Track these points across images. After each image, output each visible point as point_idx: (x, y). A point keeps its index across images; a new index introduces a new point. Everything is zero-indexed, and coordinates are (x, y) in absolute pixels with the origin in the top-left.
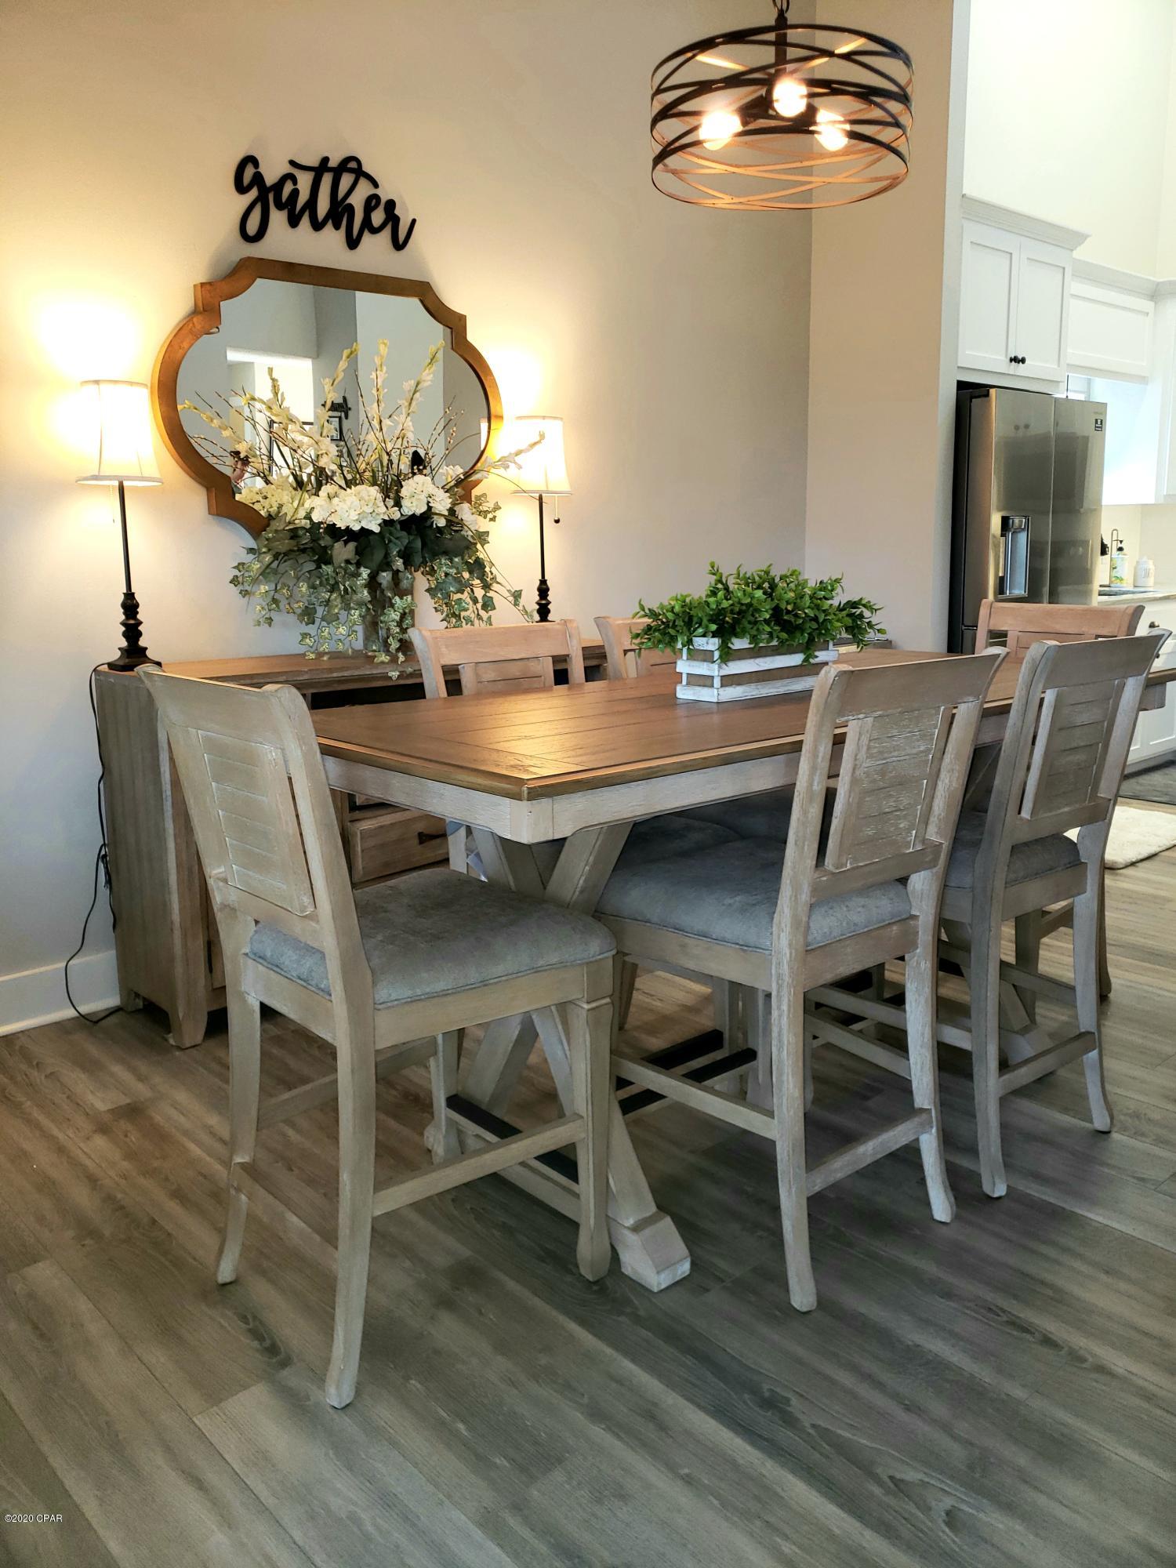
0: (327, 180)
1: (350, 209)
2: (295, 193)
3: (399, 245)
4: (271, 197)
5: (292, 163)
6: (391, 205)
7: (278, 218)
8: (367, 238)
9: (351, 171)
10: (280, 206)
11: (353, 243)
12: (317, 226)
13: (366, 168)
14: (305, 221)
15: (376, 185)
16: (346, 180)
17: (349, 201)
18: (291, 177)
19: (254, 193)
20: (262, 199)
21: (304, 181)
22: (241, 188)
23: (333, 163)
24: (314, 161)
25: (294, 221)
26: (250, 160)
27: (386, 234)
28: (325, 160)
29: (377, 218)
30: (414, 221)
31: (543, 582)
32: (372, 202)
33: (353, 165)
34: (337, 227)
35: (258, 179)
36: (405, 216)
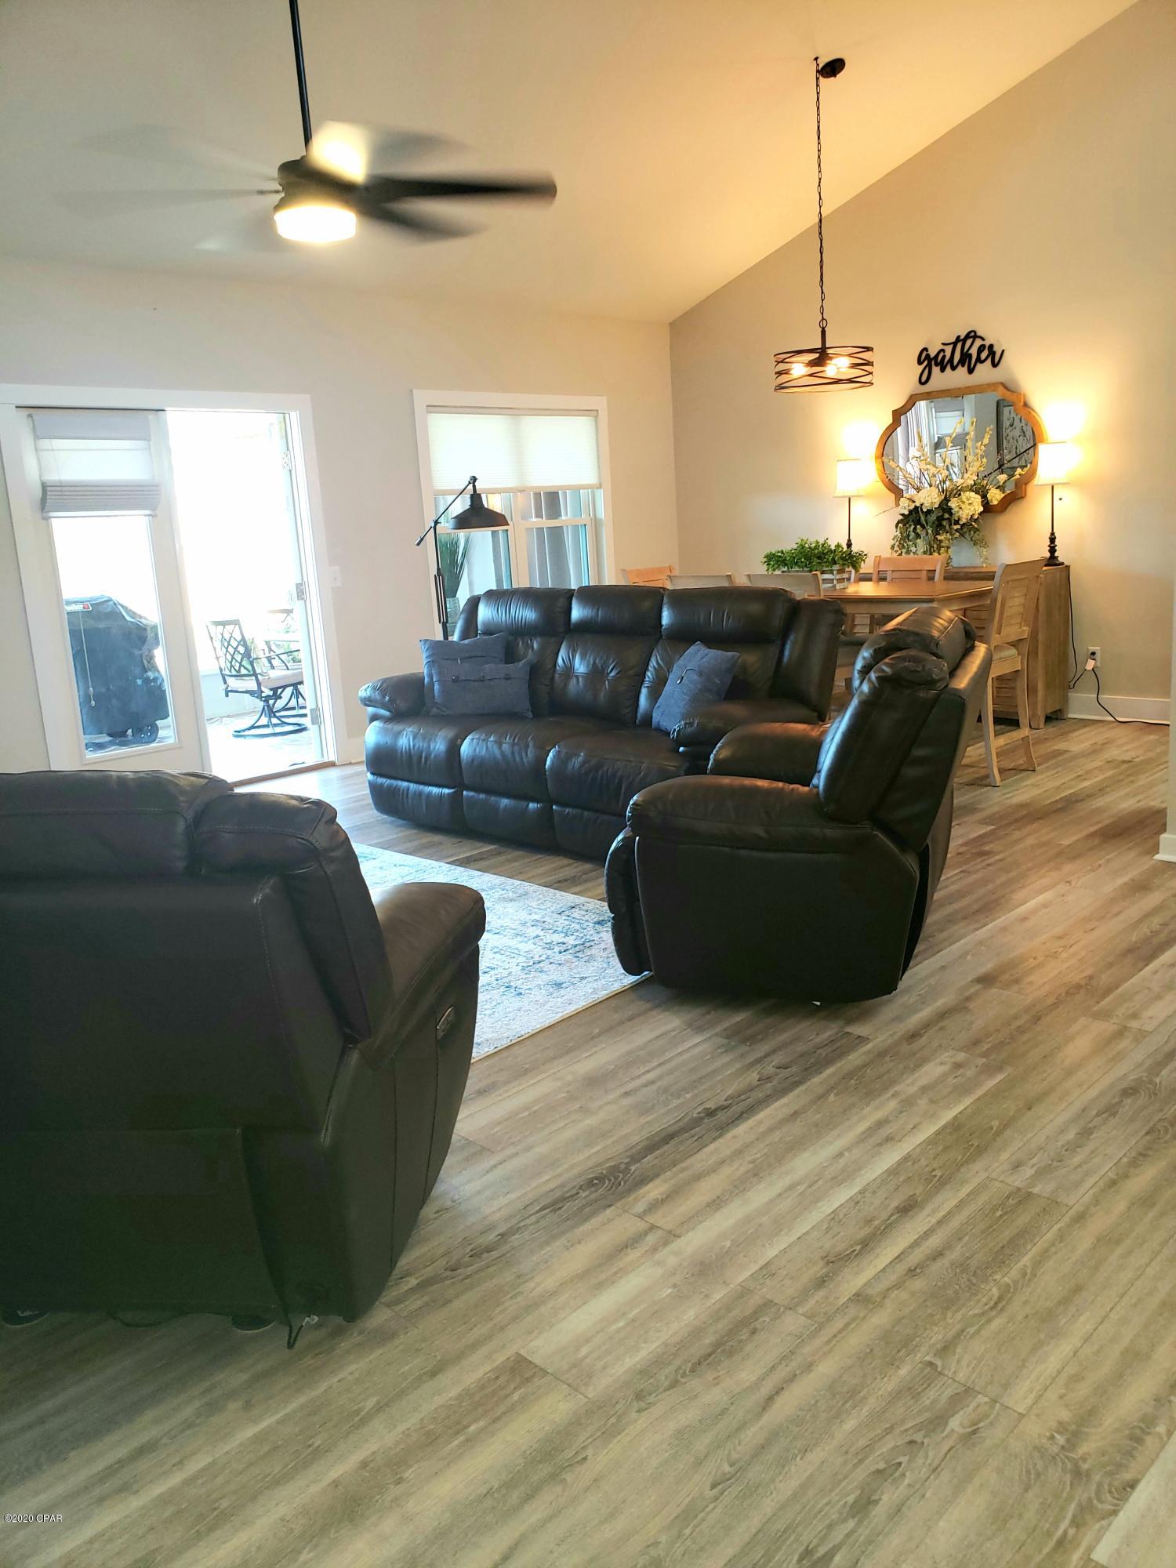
0: (959, 346)
1: (970, 356)
2: (944, 357)
3: (995, 365)
4: (933, 362)
5: (943, 344)
6: (991, 346)
7: (936, 370)
8: (979, 366)
9: (971, 337)
10: (936, 365)
11: (971, 371)
12: (954, 368)
13: (978, 334)
14: (949, 368)
15: (983, 339)
16: (969, 342)
17: (970, 352)
18: (943, 350)
19: (926, 363)
20: (929, 366)
21: (948, 350)
22: (920, 362)
23: (962, 337)
24: (954, 340)
25: (943, 370)
26: (925, 349)
27: (989, 360)
28: (959, 337)
29: (984, 355)
30: (1003, 351)
31: (1053, 534)
32: (981, 349)
33: (972, 334)
34: (963, 366)
35: (928, 356)
36: (998, 350)
